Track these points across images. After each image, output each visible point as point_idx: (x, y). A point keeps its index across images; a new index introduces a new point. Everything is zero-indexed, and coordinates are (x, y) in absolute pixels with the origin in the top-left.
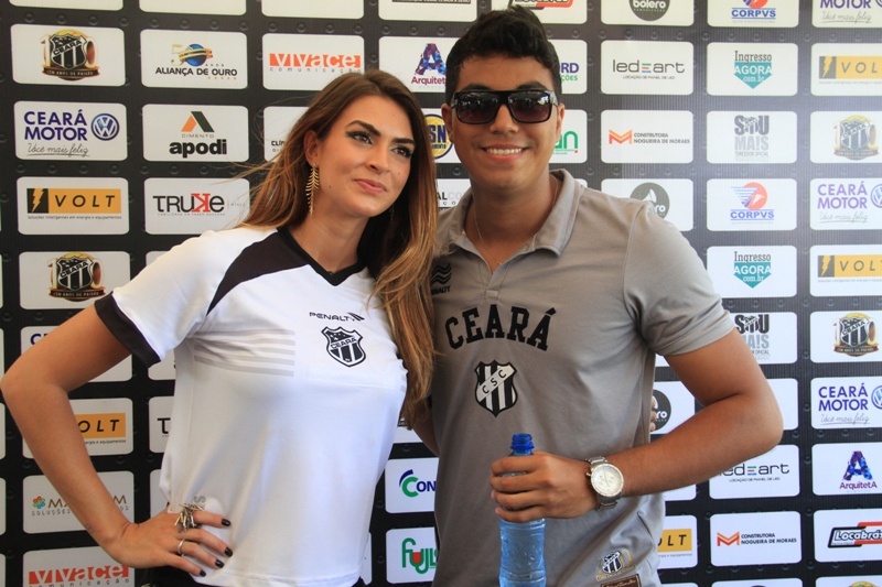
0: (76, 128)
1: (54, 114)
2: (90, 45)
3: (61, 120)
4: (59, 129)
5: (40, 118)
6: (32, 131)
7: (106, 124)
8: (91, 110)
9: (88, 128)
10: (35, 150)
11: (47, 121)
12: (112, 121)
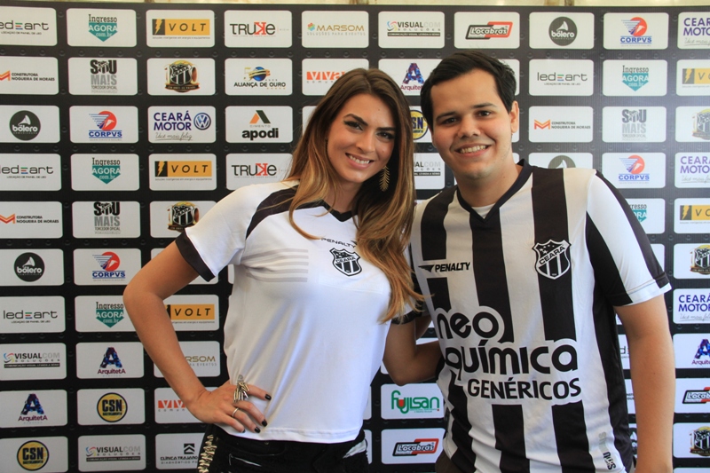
0: (184, 122)
1: (171, 114)
2: (194, 69)
3: (176, 118)
4: (174, 123)
5: (163, 117)
6: (159, 125)
7: (203, 120)
8: (194, 111)
9: (192, 122)
10: (160, 136)
11: (167, 118)
12: (206, 118)
